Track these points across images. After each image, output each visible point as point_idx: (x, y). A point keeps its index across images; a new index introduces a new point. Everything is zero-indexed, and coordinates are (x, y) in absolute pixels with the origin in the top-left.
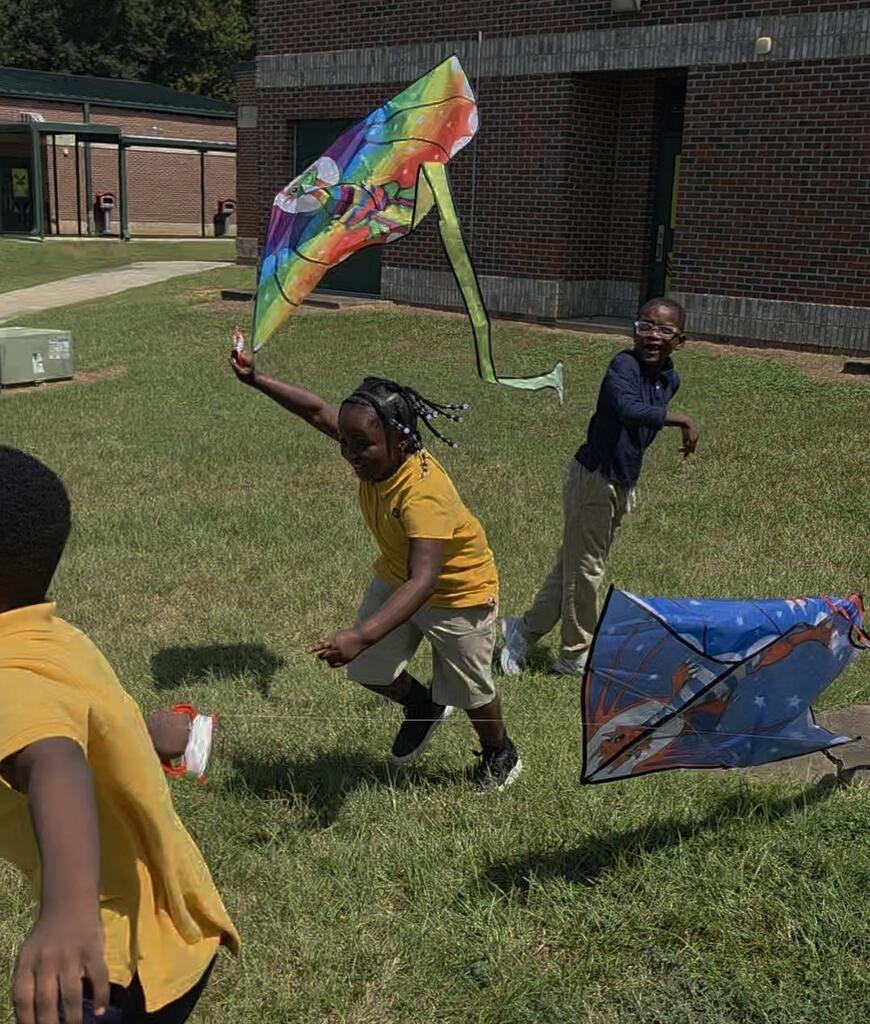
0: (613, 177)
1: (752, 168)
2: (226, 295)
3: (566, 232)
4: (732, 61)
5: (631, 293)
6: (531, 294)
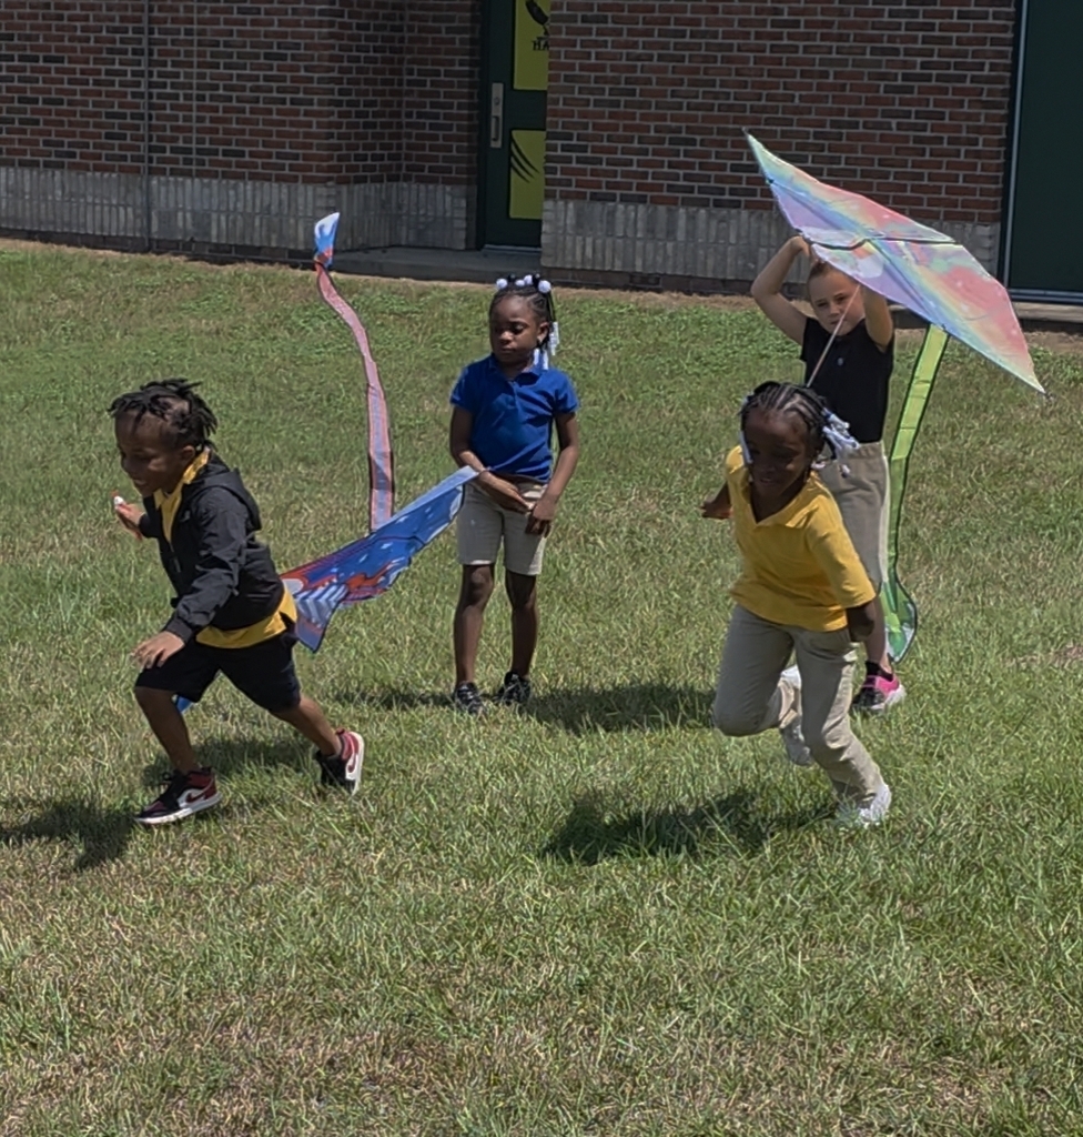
3: (336, 97)
5: (449, 204)
6: (274, 209)
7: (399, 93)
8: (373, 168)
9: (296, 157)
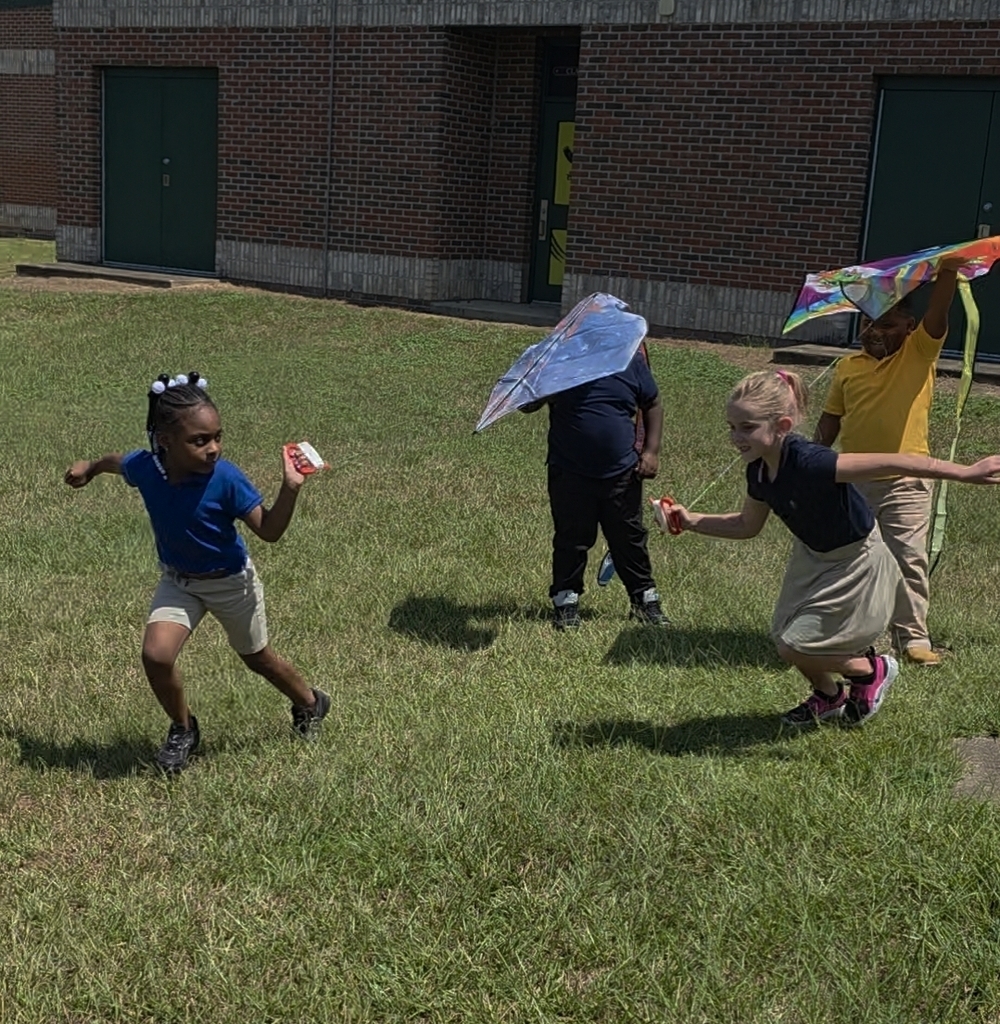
0: (488, 144)
1: (656, 139)
2: (23, 270)
3: (441, 205)
4: (632, 22)
5: (511, 274)
6: (401, 273)
7: (484, 205)
8: (465, 250)
9: (415, 241)
